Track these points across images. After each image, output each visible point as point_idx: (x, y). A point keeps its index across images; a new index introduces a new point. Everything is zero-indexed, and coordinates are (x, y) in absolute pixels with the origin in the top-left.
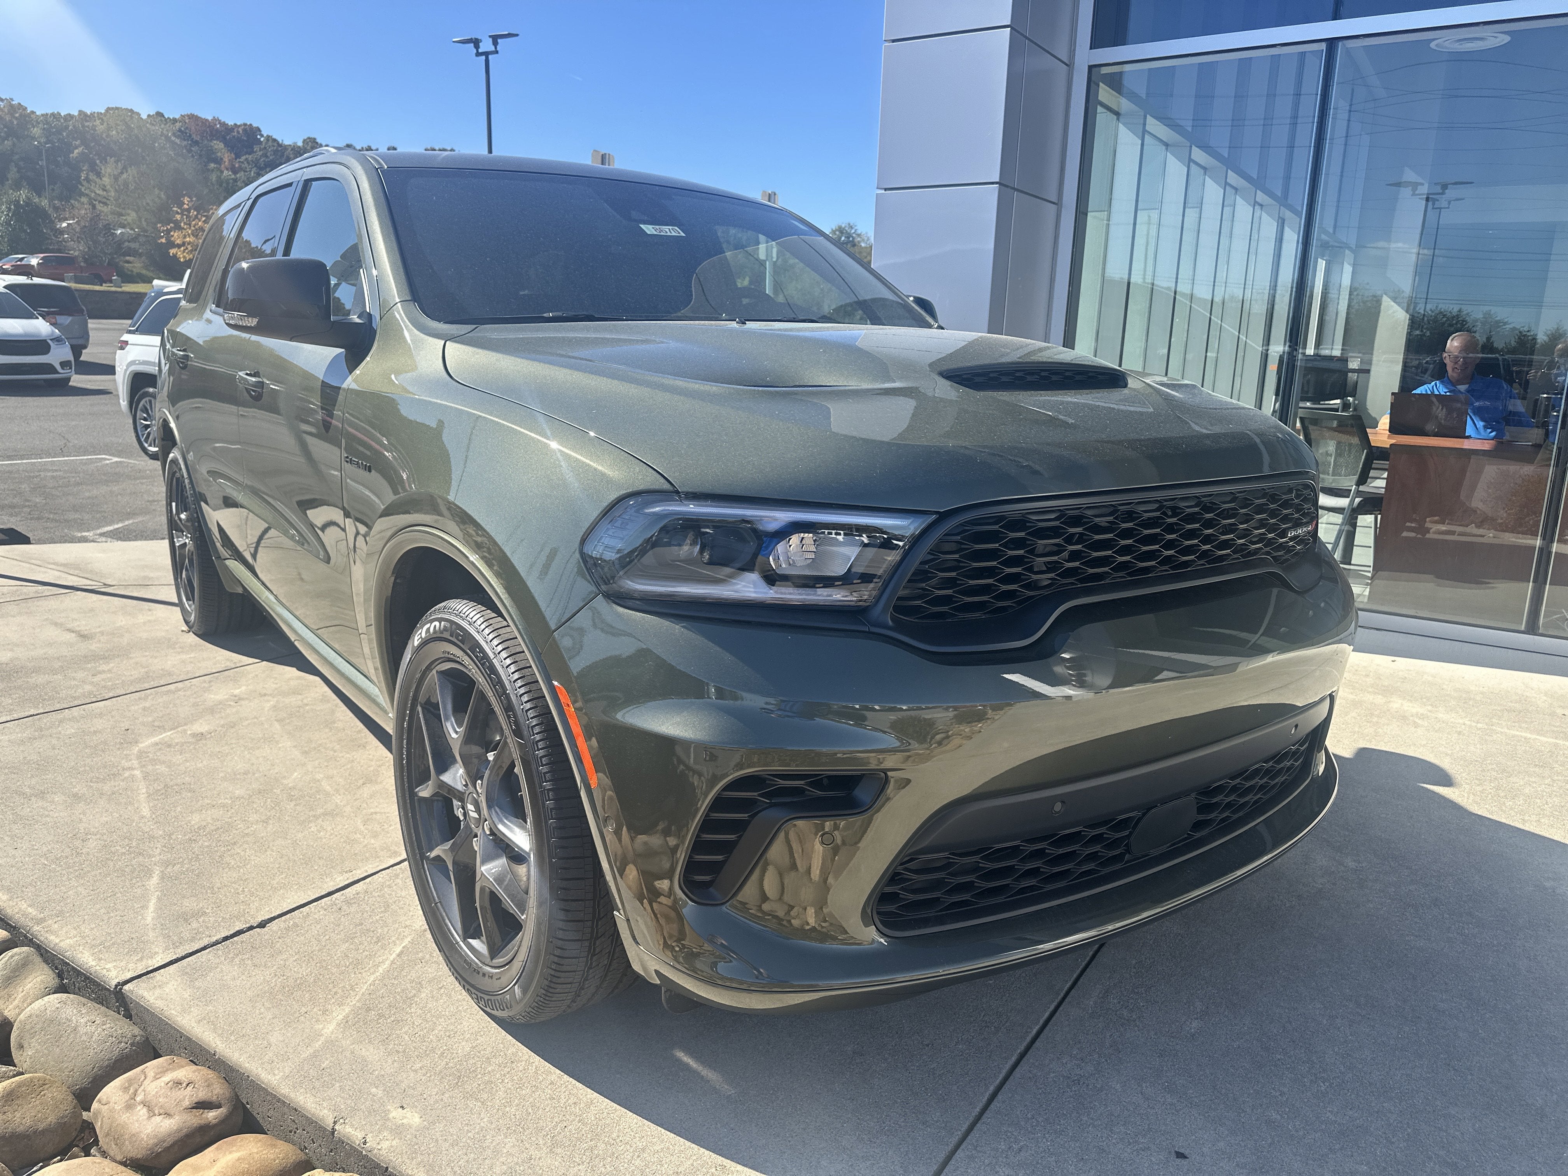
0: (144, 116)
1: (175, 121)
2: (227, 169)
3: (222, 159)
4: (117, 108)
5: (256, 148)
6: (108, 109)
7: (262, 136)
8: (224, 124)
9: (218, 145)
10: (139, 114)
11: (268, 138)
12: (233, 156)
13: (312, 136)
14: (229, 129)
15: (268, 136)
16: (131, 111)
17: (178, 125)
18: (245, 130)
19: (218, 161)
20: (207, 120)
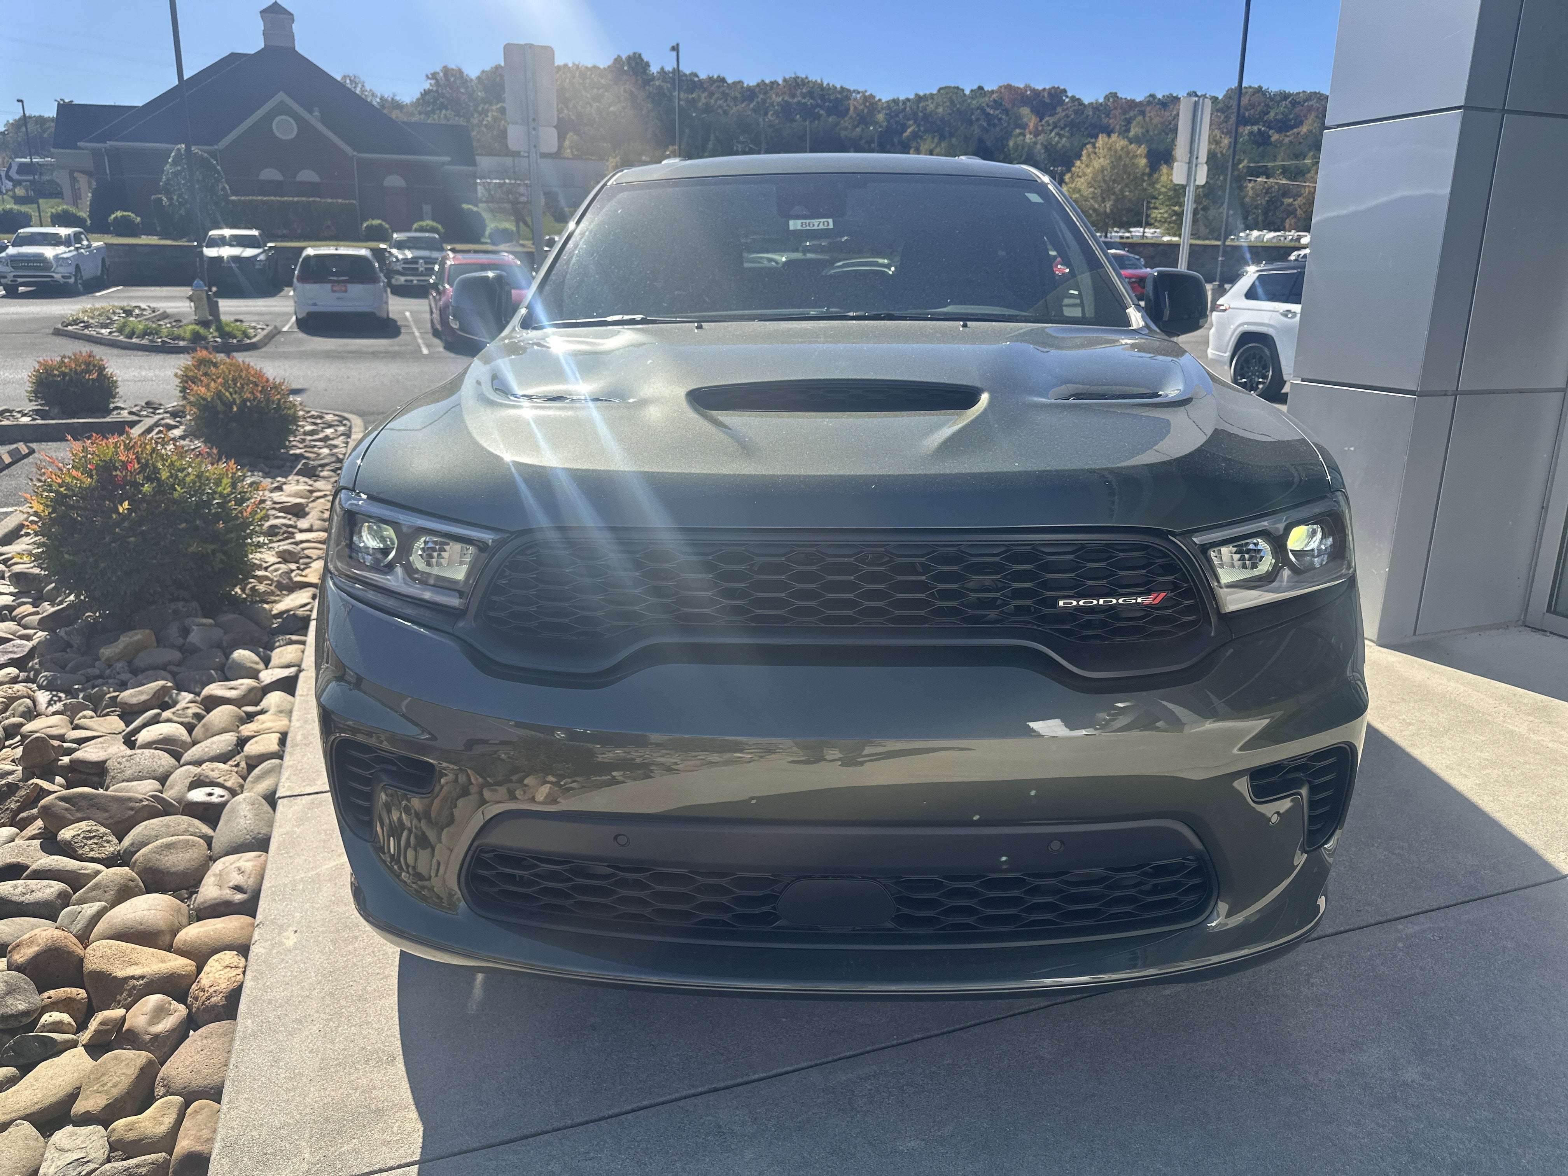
0: (967, 92)
1: (993, 92)
2: (1030, 133)
3: (1027, 124)
4: (946, 88)
5: (1059, 109)
6: (940, 89)
7: (1067, 97)
8: (1033, 90)
9: (1025, 111)
10: (963, 90)
11: (1074, 99)
12: (1038, 119)
13: (1114, 91)
14: (1036, 93)
15: (1073, 97)
16: (958, 88)
17: (994, 96)
18: (1050, 94)
19: (1024, 127)
20: (1018, 88)
